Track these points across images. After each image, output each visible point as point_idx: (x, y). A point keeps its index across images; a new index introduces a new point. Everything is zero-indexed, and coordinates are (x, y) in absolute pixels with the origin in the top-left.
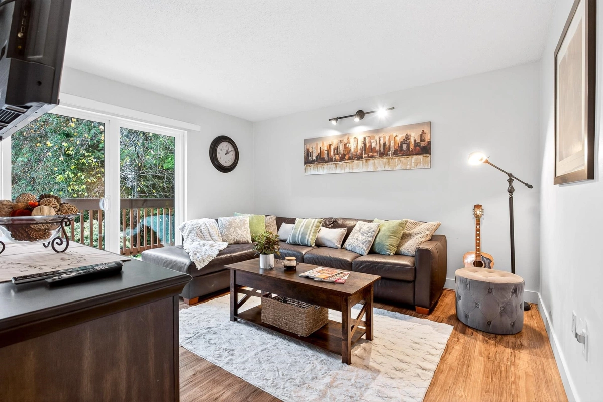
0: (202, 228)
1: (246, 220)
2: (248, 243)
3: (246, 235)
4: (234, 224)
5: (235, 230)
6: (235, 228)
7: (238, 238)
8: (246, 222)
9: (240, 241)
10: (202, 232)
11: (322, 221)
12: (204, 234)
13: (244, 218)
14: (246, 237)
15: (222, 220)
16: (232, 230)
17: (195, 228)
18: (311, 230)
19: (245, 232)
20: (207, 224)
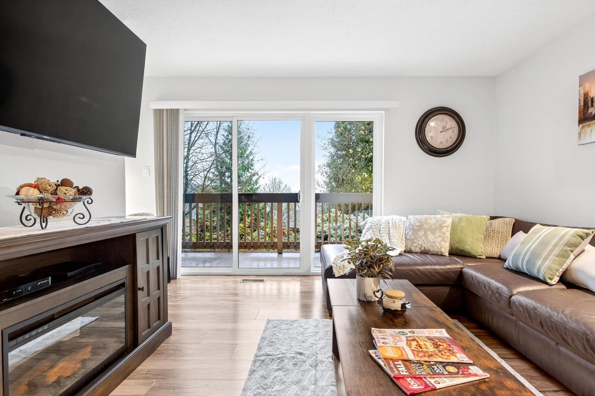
0: (381, 227)
1: (445, 222)
2: (442, 255)
3: (440, 242)
4: (425, 226)
5: (425, 235)
6: (425, 232)
7: (427, 246)
8: (443, 225)
9: (430, 251)
10: (381, 232)
11: (588, 235)
12: (381, 235)
13: (443, 219)
14: (439, 247)
15: (412, 219)
16: (421, 233)
17: (373, 226)
18: (551, 251)
19: (440, 239)
20: (391, 222)
